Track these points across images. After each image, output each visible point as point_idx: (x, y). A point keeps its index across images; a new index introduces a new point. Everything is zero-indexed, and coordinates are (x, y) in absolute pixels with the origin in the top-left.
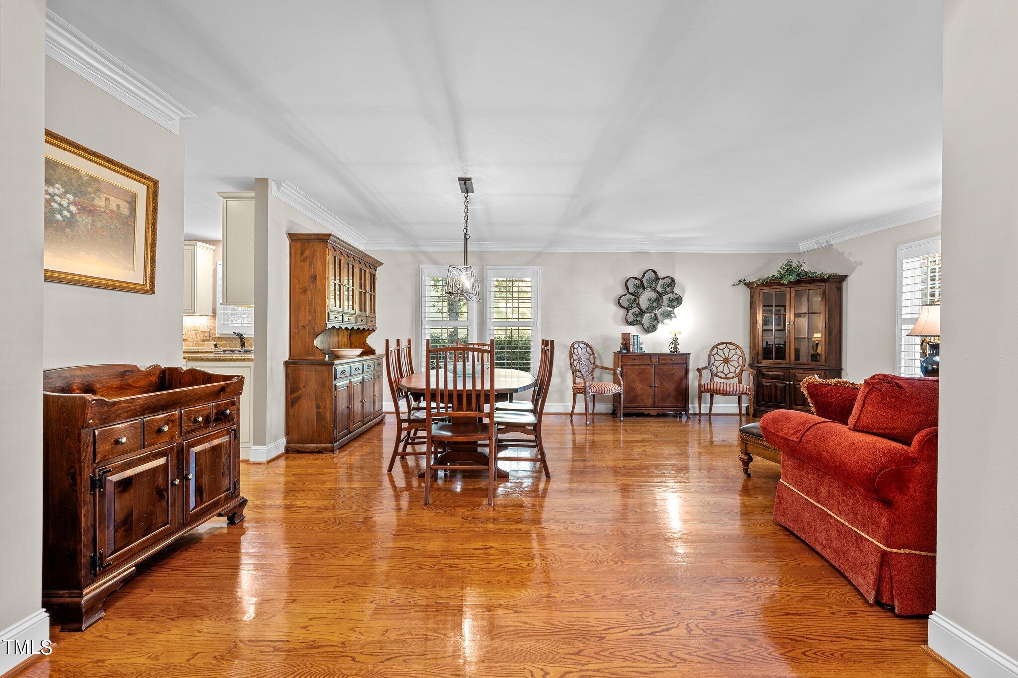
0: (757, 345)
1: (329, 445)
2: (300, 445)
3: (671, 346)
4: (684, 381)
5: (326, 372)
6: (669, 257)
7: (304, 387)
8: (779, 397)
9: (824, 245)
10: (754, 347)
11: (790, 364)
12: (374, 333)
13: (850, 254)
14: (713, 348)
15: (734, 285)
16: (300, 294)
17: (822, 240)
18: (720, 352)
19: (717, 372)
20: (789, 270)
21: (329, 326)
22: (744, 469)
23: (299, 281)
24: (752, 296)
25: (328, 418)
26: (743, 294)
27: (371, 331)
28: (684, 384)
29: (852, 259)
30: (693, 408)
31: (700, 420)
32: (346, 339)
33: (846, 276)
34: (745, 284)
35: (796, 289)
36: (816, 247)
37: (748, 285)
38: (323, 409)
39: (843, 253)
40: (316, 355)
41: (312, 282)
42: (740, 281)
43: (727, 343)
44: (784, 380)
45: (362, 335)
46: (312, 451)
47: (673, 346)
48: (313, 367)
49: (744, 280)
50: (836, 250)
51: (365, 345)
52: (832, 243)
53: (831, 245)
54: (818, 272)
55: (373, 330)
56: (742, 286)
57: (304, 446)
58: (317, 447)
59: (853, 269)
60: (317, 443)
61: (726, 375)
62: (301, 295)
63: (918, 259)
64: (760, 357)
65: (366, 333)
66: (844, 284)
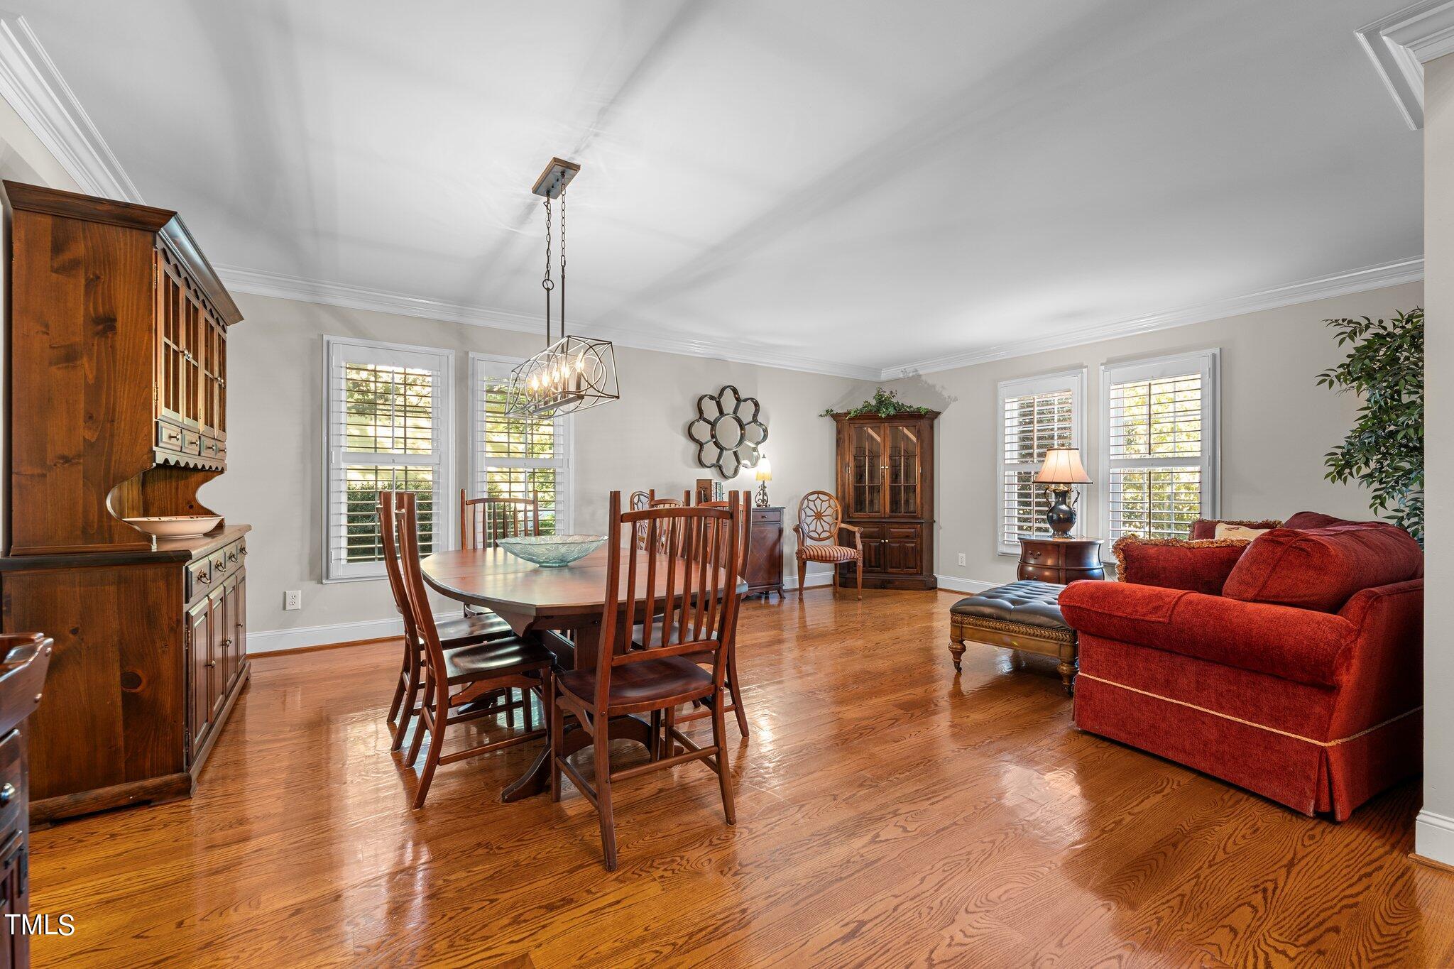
0: (847, 495)
1: (175, 776)
2: (63, 799)
3: (758, 497)
4: (778, 547)
5: (162, 584)
6: (750, 370)
7: (75, 632)
8: (873, 559)
9: (911, 375)
10: (844, 498)
11: (885, 518)
12: (218, 479)
13: (943, 387)
14: (804, 499)
15: (821, 416)
16: (50, 364)
17: (910, 369)
18: (811, 505)
19: (809, 532)
20: (881, 401)
21: (160, 459)
22: (955, 662)
23: (47, 326)
24: (839, 432)
25: (169, 705)
26: (829, 427)
27: (209, 473)
28: (777, 550)
29: (946, 394)
30: (789, 580)
31: (801, 600)
32: (135, 492)
33: (939, 413)
34: (832, 416)
35: (891, 425)
36: (902, 376)
37: (836, 417)
38: (149, 683)
39: (934, 386)
40: (116, 538)
41: (103, 334)
42: (827, 411)
43: (818, 493)
44: (879, 538)
45: (181, 483)
46: (113, 805)
47: (761, 497)
48: (112, 573)
49: (832, 411)
50: (926, 383)
51: (191, 507)
52: (921, 372)
53: (920, 376)
54: (915, 406)
55: (222, 472)
56: (828, 419)
57: (77, 802)
58: (128, 793)
59: (946, 406)
60: (127, 780)
61: (819, 535)
62: (53, 369)
63: (1016, 400)
64: (852, 510)
65: (196, 477)
66: (936, 422)
